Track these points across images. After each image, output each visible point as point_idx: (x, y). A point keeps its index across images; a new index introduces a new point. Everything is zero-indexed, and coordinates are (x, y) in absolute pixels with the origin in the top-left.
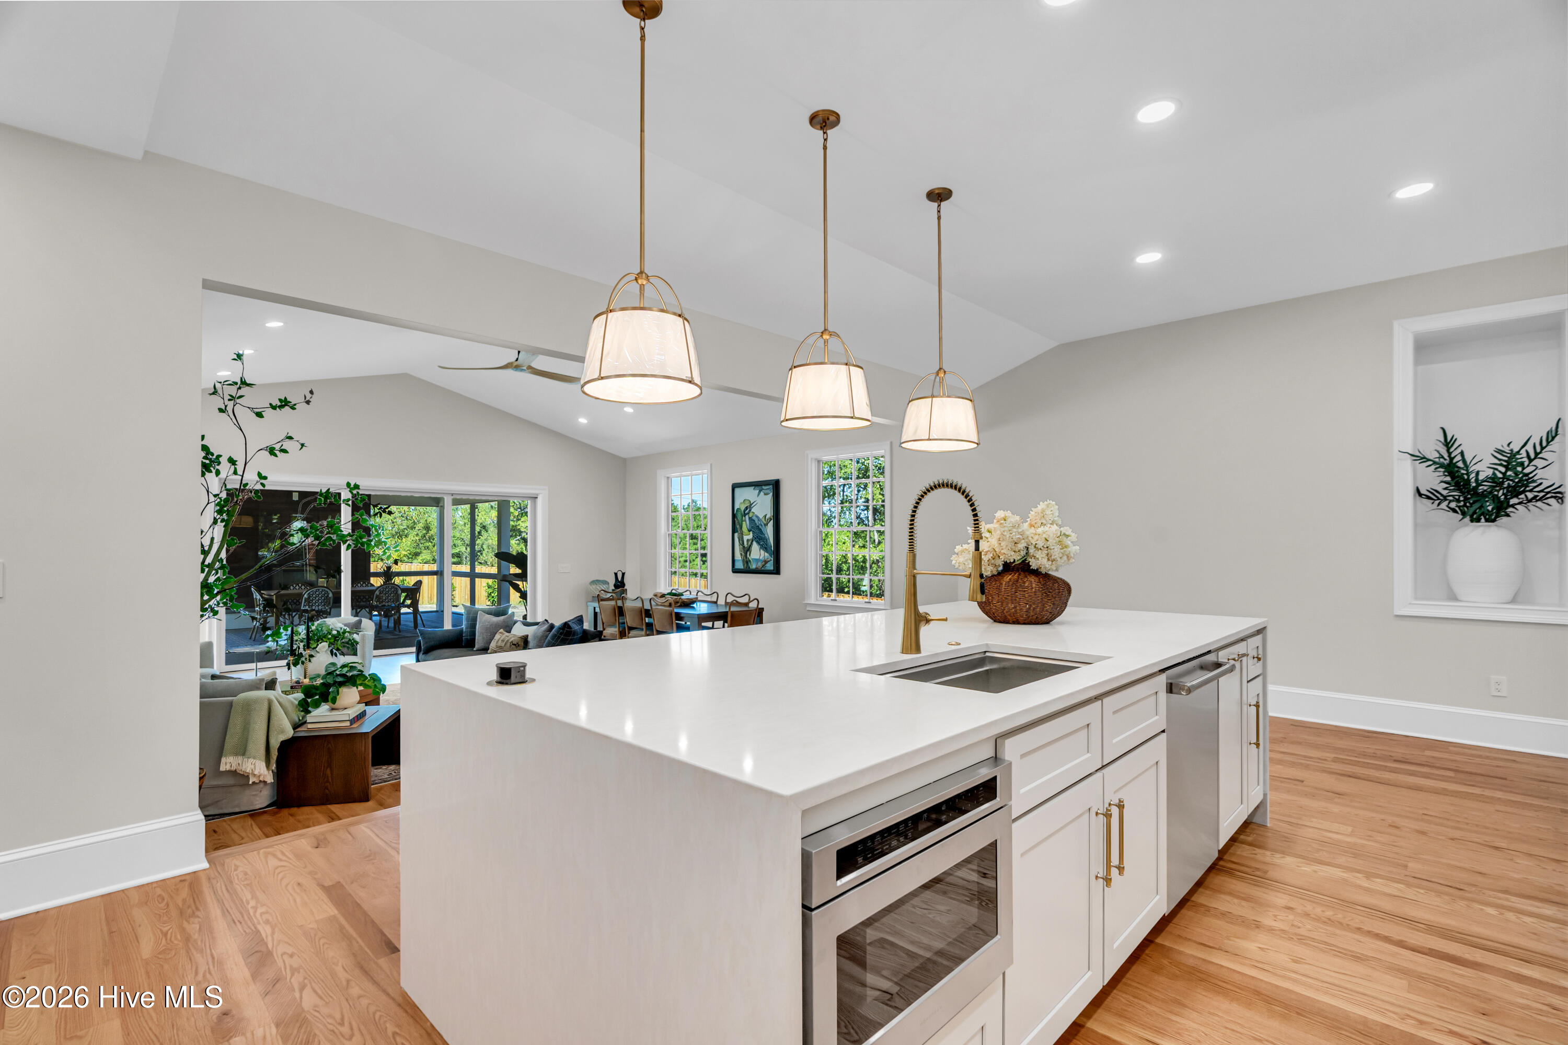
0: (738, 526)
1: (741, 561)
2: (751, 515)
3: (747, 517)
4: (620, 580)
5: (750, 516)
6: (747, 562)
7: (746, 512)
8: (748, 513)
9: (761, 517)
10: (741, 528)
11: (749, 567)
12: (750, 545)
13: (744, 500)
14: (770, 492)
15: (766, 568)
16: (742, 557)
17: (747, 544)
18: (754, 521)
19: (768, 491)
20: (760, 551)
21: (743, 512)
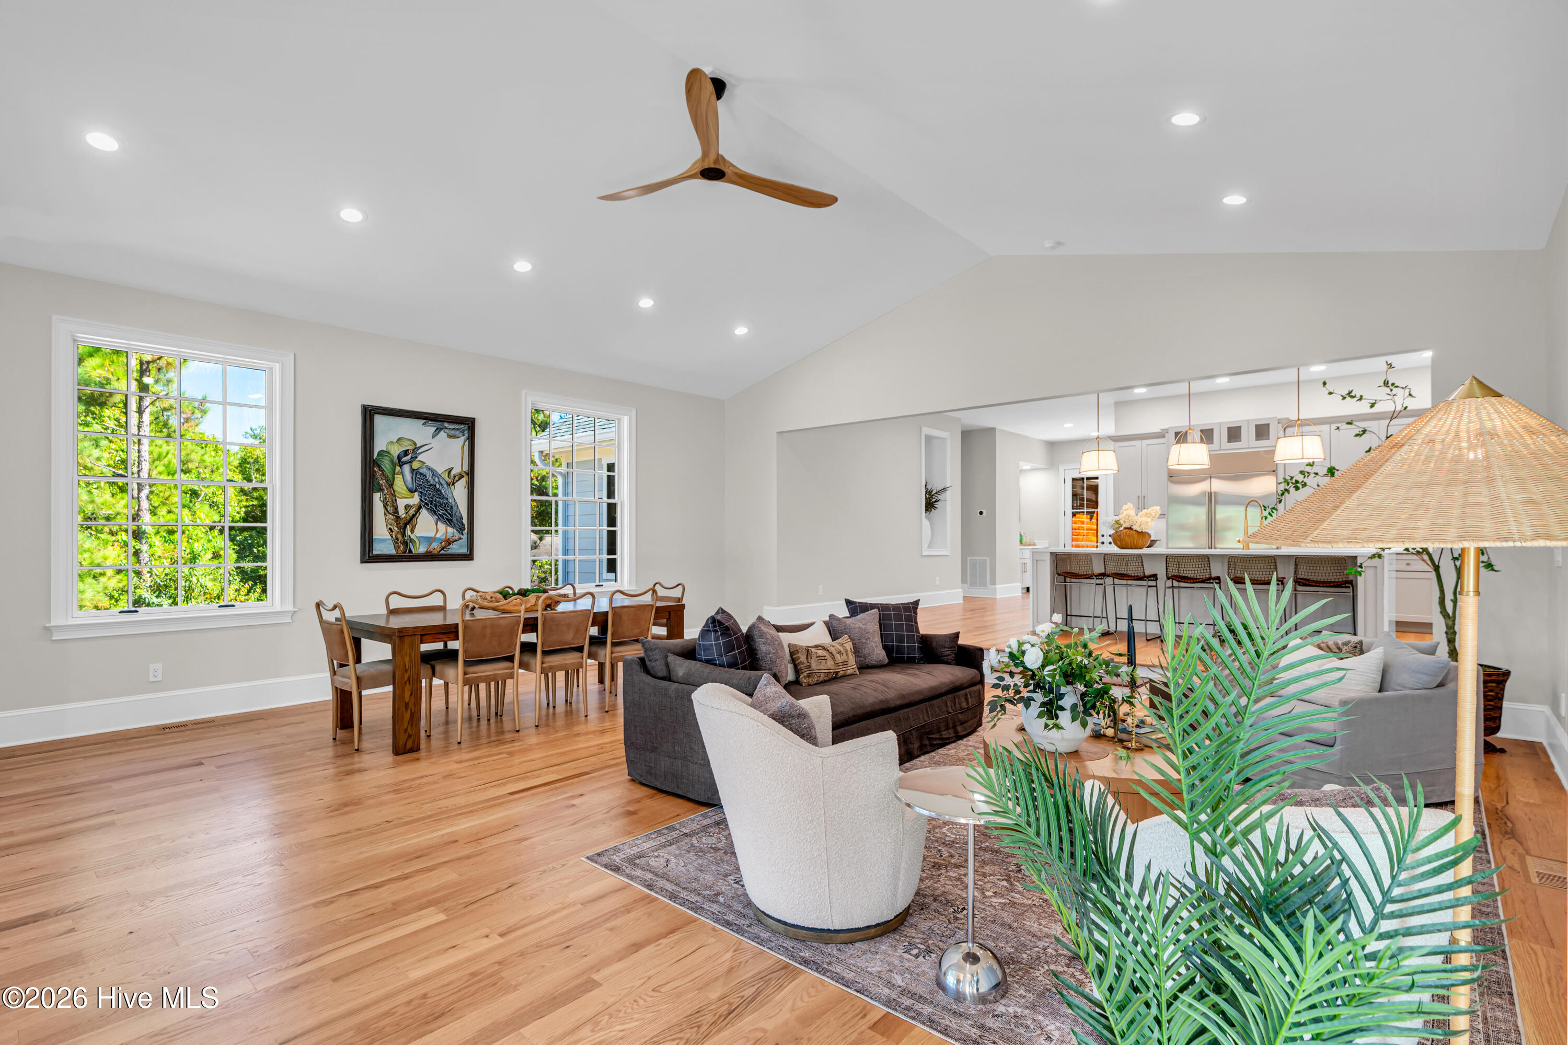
1: (391, 542)
2: (416, 465)
3: (406, 468)
5: (414, 467)
6: (404, 542)
7: (404, 459)
8: (410, 462)
9: (440, 470)
10: (391, 485)
11: (410, 551)
12: (414, 516)
13: (400, 439)
14: (461, 435)
15: (450, 551)
16: (391, 535)
17: (407, 512)
18: (425, 476)
19: (458, 432)
20: (437, 525)
21: (396, 458)
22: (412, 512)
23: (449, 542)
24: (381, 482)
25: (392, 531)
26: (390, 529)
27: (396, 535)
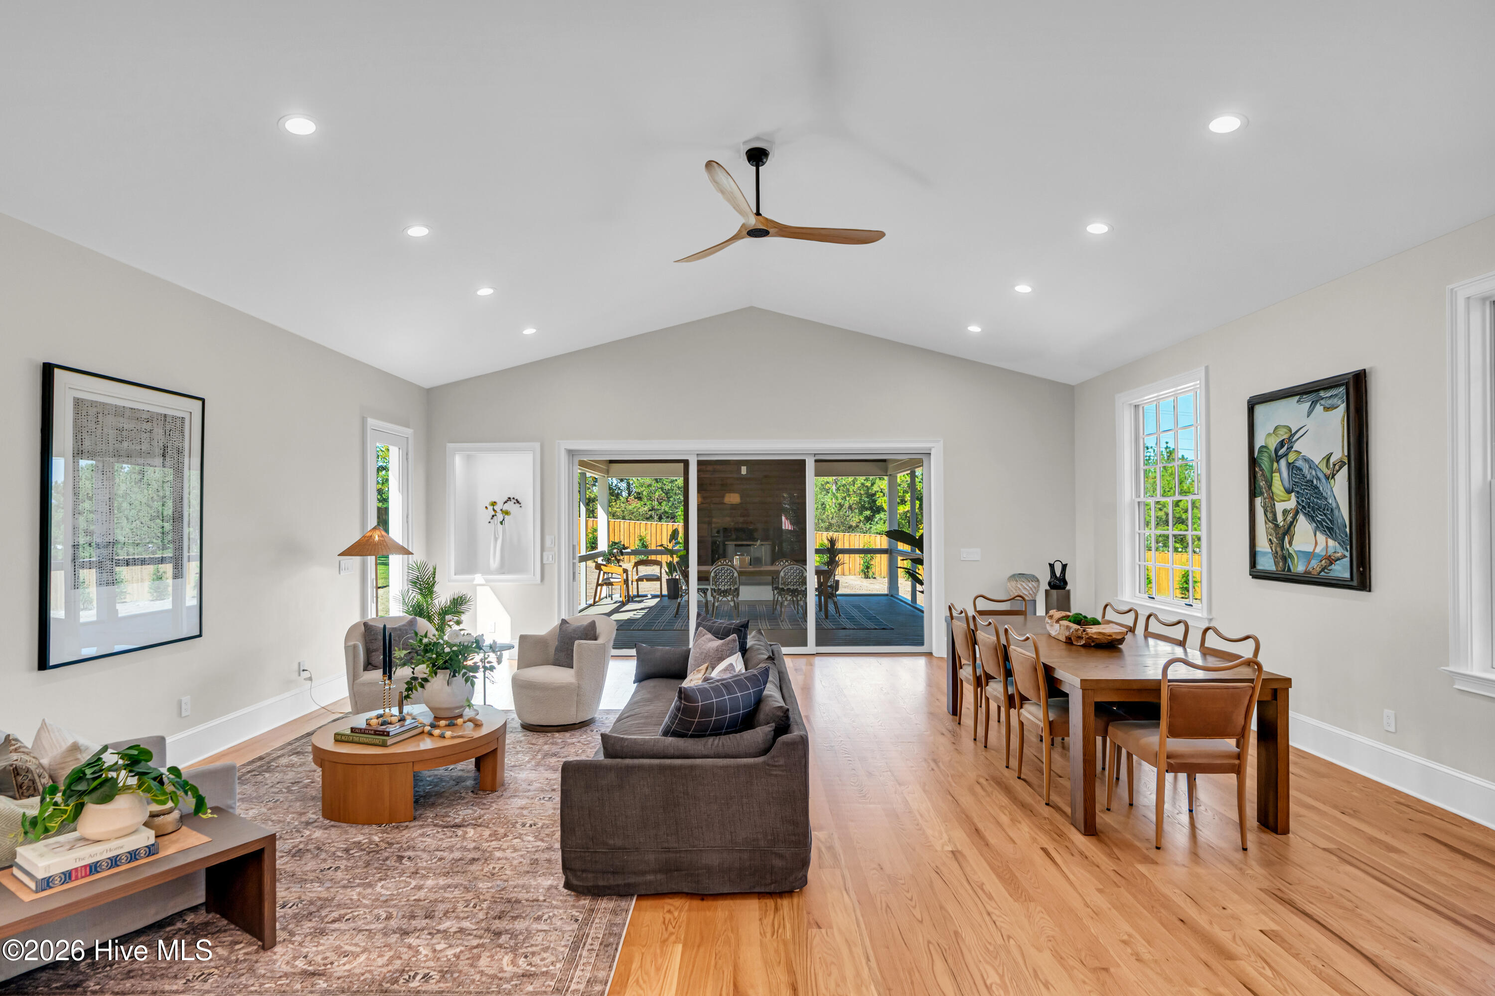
0: (1262, 484)
1: (1270, 555)
2: (1292, 457)
3: (1283, 462)
4: (1058, 574)
5: (1290, 461)
6: (1284, 557)
7: (1281, 452)
8: (1286, 455)
10: (1270, 486)
11: (1289, 570)
12: (1292, 523)
13: (1276, 428)
15: (1332, 574)
16: (1271, 547)
17: (1284, 520)
18: (1301, 470)
19: (1336, 400)
20: (1315, 536)
21: (1273, 452)
22: (1289, 519)
23: (1331, 560)
24: (1261, 484)
25: (1272, 543)
26: (1270, 540)
27: (1276, 547)
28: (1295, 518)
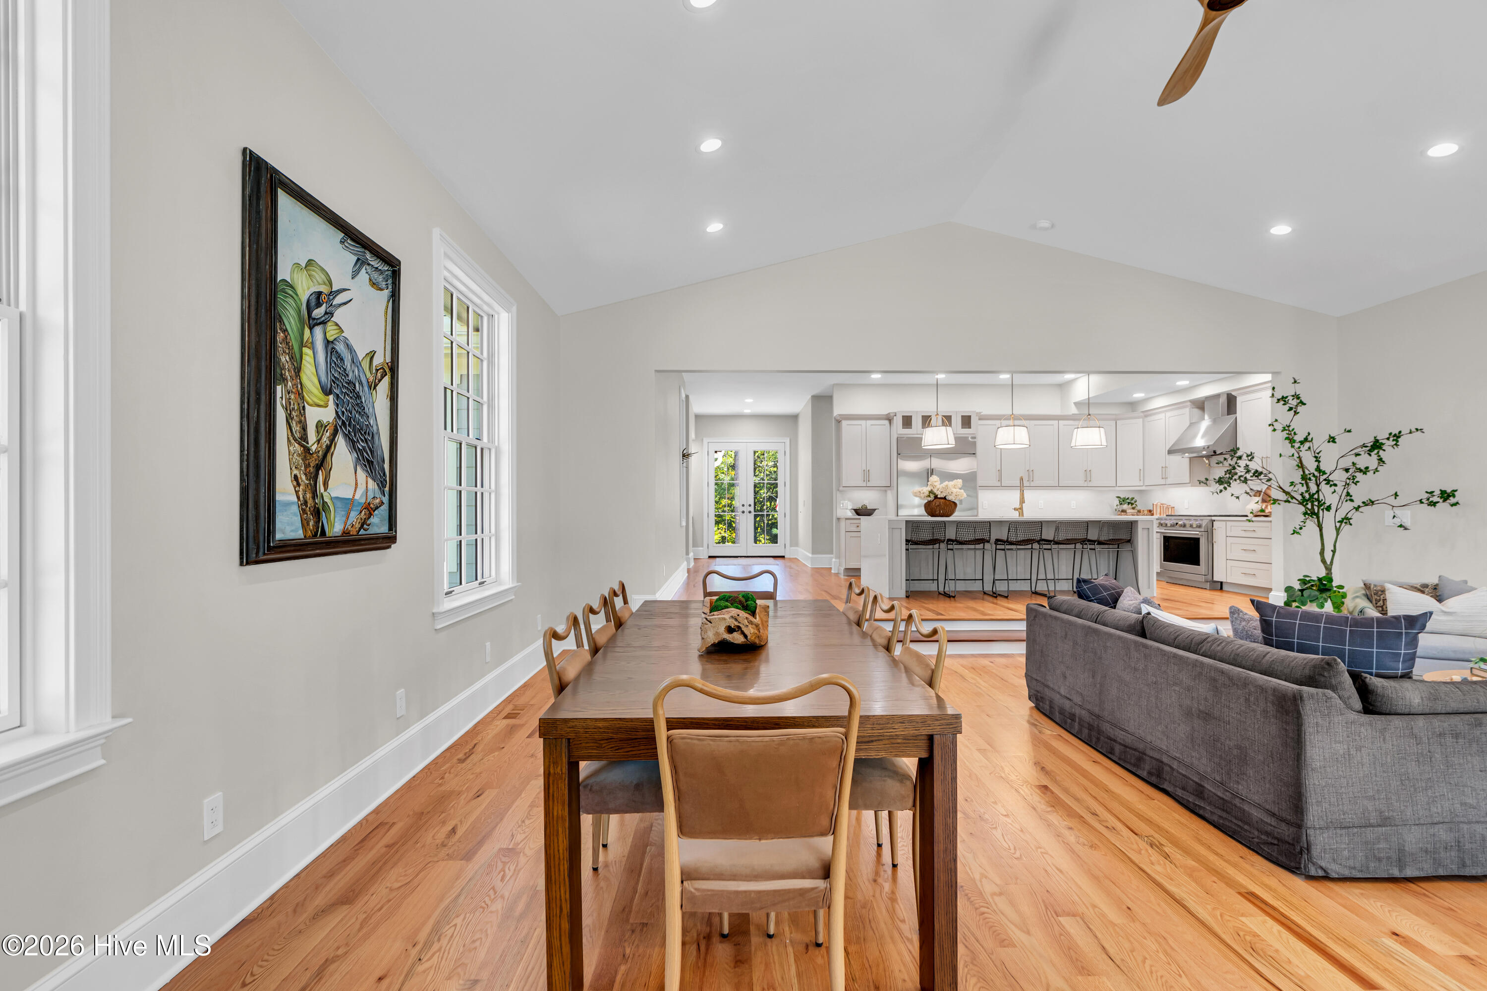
2: (331, 332)
3: (318, 336)
5: (330, 337)
6: (316, 512)
7: (316, 314)
8: (324, 323)
10: (298, 370)
11: (323, 533)
12: (328, 448)
13: (310, 263)
14: (383, 285)
16: (297, 492)
17: (319, 441)
18: (342, 359)
19: (380, 280)
20: (355, 473)
21: (304, 306)
22: (325, 440)
23: (369, 511)
24: (283, 359)
25: (299, 485)
26: (296, 477)
27: (305, 491)
28: (332, 439)
